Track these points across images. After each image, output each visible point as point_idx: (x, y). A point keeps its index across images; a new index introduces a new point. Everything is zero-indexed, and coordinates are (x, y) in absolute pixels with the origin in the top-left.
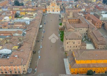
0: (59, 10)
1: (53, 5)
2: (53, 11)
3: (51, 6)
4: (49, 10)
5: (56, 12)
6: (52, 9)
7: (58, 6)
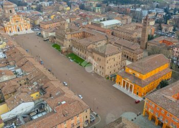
0: (29, 26)
1: (17, 20)
2: (19, 30)
3: (12, 22)
4: (10, 29)
5: (23, 32)
6: (16, 26)
7: (26, 21)
